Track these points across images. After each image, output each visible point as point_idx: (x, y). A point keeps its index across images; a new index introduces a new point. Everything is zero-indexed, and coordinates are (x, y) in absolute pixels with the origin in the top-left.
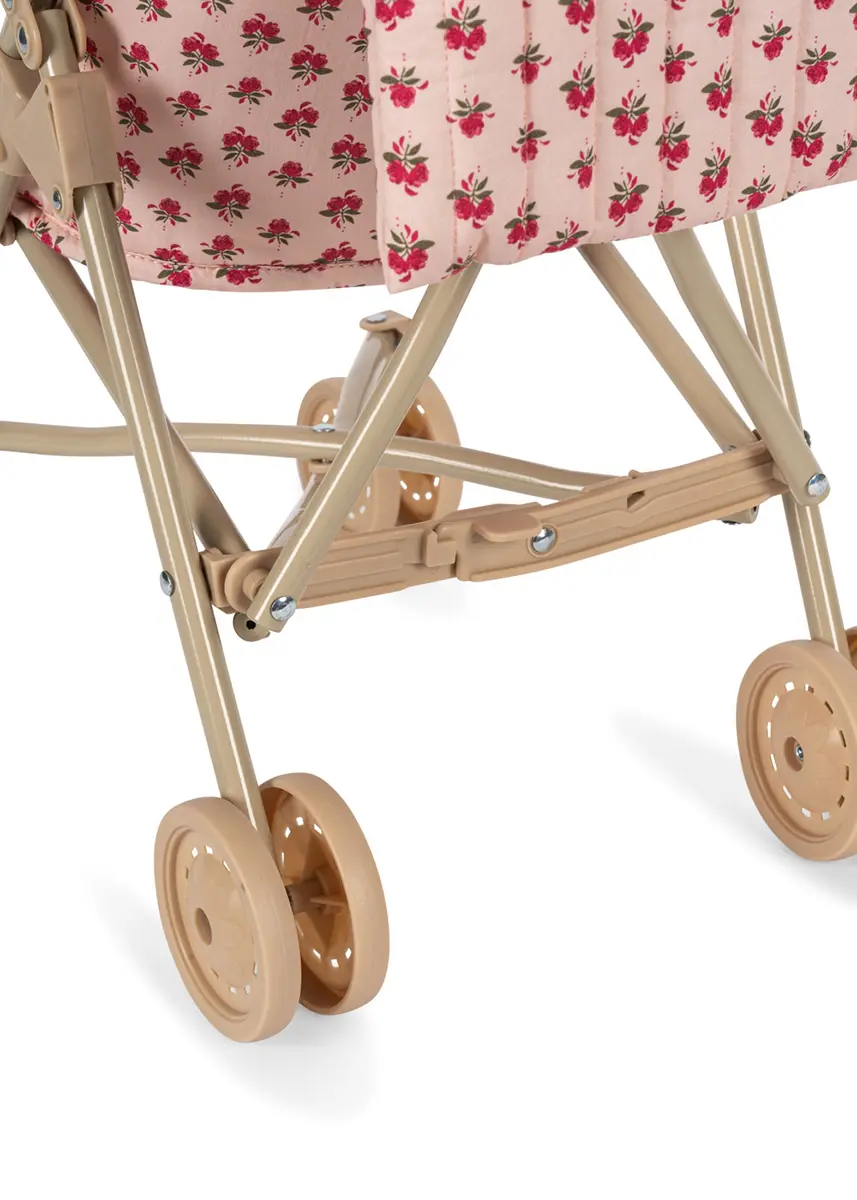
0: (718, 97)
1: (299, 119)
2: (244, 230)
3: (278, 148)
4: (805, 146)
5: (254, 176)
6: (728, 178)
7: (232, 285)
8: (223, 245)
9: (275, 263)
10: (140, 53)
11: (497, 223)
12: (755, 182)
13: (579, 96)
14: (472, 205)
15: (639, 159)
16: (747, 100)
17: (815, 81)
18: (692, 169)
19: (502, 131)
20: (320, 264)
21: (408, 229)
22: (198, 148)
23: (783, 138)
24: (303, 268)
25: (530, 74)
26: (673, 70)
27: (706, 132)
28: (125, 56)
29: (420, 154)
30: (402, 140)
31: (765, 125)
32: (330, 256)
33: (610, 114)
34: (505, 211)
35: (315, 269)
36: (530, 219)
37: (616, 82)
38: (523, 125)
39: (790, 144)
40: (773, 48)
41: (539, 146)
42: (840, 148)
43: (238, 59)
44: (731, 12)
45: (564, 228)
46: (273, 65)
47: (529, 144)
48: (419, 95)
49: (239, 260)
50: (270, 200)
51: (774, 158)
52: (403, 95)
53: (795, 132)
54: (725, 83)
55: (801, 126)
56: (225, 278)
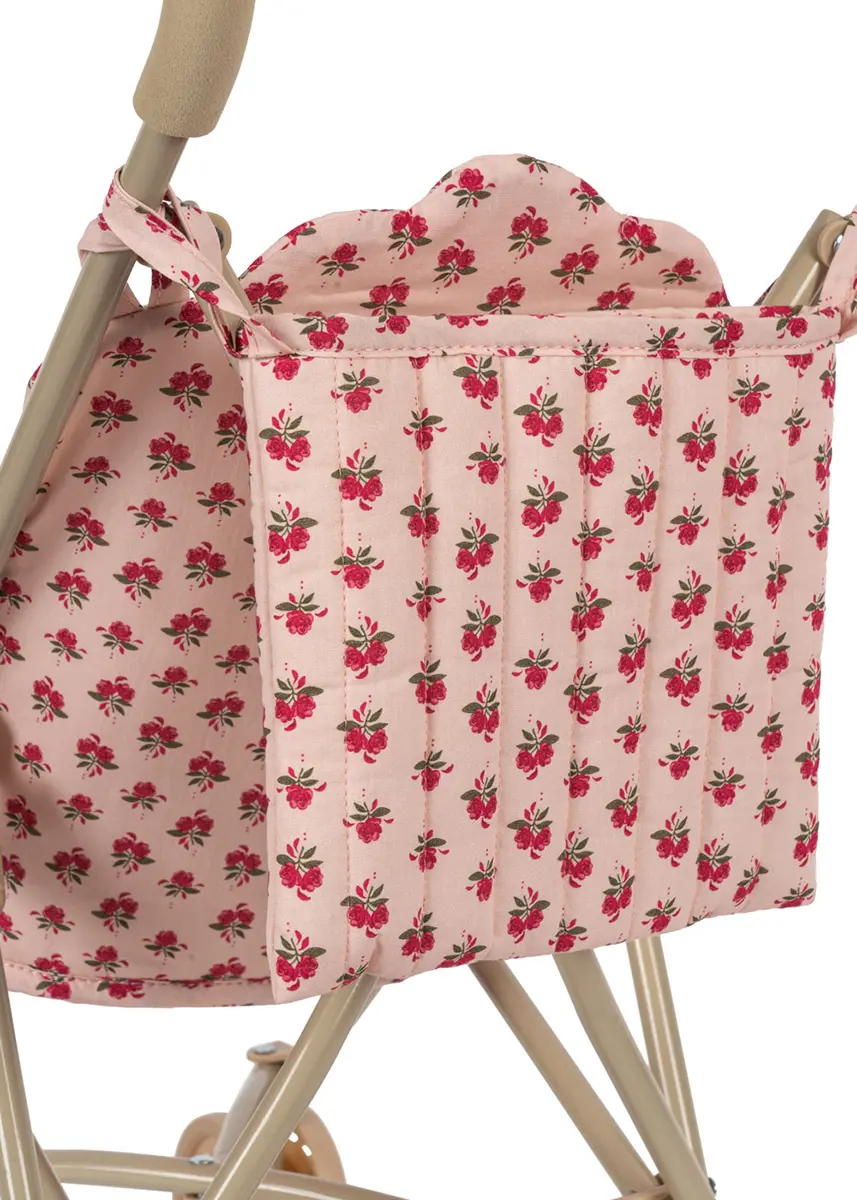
0: (623, 815)
1: (196, 827)
2: (130, 941)
3: (170, 856)
4: (712, 870)
5: (143, 884)
6: (632, 898)
7: (113, 999)
8: (107, 956)
9: (160, 977)
10: (33, 753)
11: (391, 933)
12: (660, 904)
13: (481, 805)
14: (366, 913)
15: (541, 873)
16: (651, 820)
17: (722, 804)
18: (595, 887)
19: (399, 837)
20: (207, 980)
21: (299, 935)
22: (87, 854)
23: (690, 861)
24: (188, 984)
25: (430, 780)
26: (578, 784)
27: (610, 851)
28: (18, 756)
29: (316, 857)
30: (296, 842)
31: (671, 845)
32: (218, 972)
33: (512, 826)
34: (400, 920)
35: (201, 986)
36: (427, 930)
37: (518, 795)
38: (422, 832)
39: (696, 867)
40: (680, 768)
41: (438, 855)
42: (747, 874)
43: (133, 763)
44: (638, 729)
45: (461, 941)
46: (168, 771)
47: (428, 853)
48: (316, 796)
49: (122, 973)
50: (159, 910)
51: (679, 880)
52: (300, 796)
53: (701, 855)
54: (630, 800)
55: (707, 849)
56: (106, 992)
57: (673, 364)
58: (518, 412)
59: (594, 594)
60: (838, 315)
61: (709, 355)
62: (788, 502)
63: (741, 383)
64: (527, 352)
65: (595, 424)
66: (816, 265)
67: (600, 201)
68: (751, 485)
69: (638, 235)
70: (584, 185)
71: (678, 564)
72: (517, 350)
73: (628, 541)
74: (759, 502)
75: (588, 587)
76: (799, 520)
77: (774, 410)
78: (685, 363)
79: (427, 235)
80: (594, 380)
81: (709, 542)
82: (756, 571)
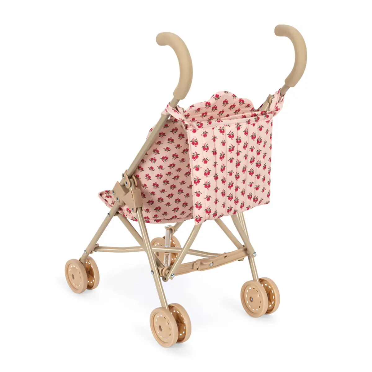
0: (243, 193)
1: (170, 196)
2: (159, 214)
3: (167, 200)
4: (255, 200)
5: (162, 205)
6: (244, 206)
7: (156, 223)
8: (156, 216)
9: (164, 219)
10: (145, 185)
11: (211, 214)
13: (223, 194)
14: (208, 211)
15: (231, 203)
16: (247, 194)
18: (239, 204)
19: (212, 200)
20: (171, 219)
21: (199, 215)
22: (154, 200)
23: (252, 199)
24: (168, 220)
25: (216, 191)
26: (237, 189)
27: (241, 199)
28: (143, 186)
29: (201, 204)
30: (198, 202)
31: (250, 197)
32: (173, 217)
33: (228, 197)
34: (213, 212)
35: (170, 220)
36: (216, 213)
37: (229, 192)
38: (215, 199)
40: (251, 186)
41: (218, 202)
42: (260, 200)
43: (162, 186)
44: (245, 180)
45: (221, 214)
47: (216, 202)
48: (201, 195)
49: (158, 218)
50: (164, 208)
51: (251, 202)
52: (198, 195)
54: (244, 191)
55: (255, 197)
56: (155, 222)
57: (250, 125)
58: (228, 135)
59: (239, 161)
60: (273, 113)
61: (255, 123)
62: (266, 143)
63: (259, 126)
64: (229, 125)
65: (238, 135)
66: (269, 104)
67: (236, 97)
68: (261, 142)
69: (242, 101)
70: (234, 95)
71: (251, 155)
72: (227, 125)
73: (243, 152)
74: (262, 144)
75: (238, 160)
76: (268, 146)
77: (264, 130)
78: (251, 124)
79: (211, 105)
80: (238, 128)
81: (255, 151)
82: (262, 154)
